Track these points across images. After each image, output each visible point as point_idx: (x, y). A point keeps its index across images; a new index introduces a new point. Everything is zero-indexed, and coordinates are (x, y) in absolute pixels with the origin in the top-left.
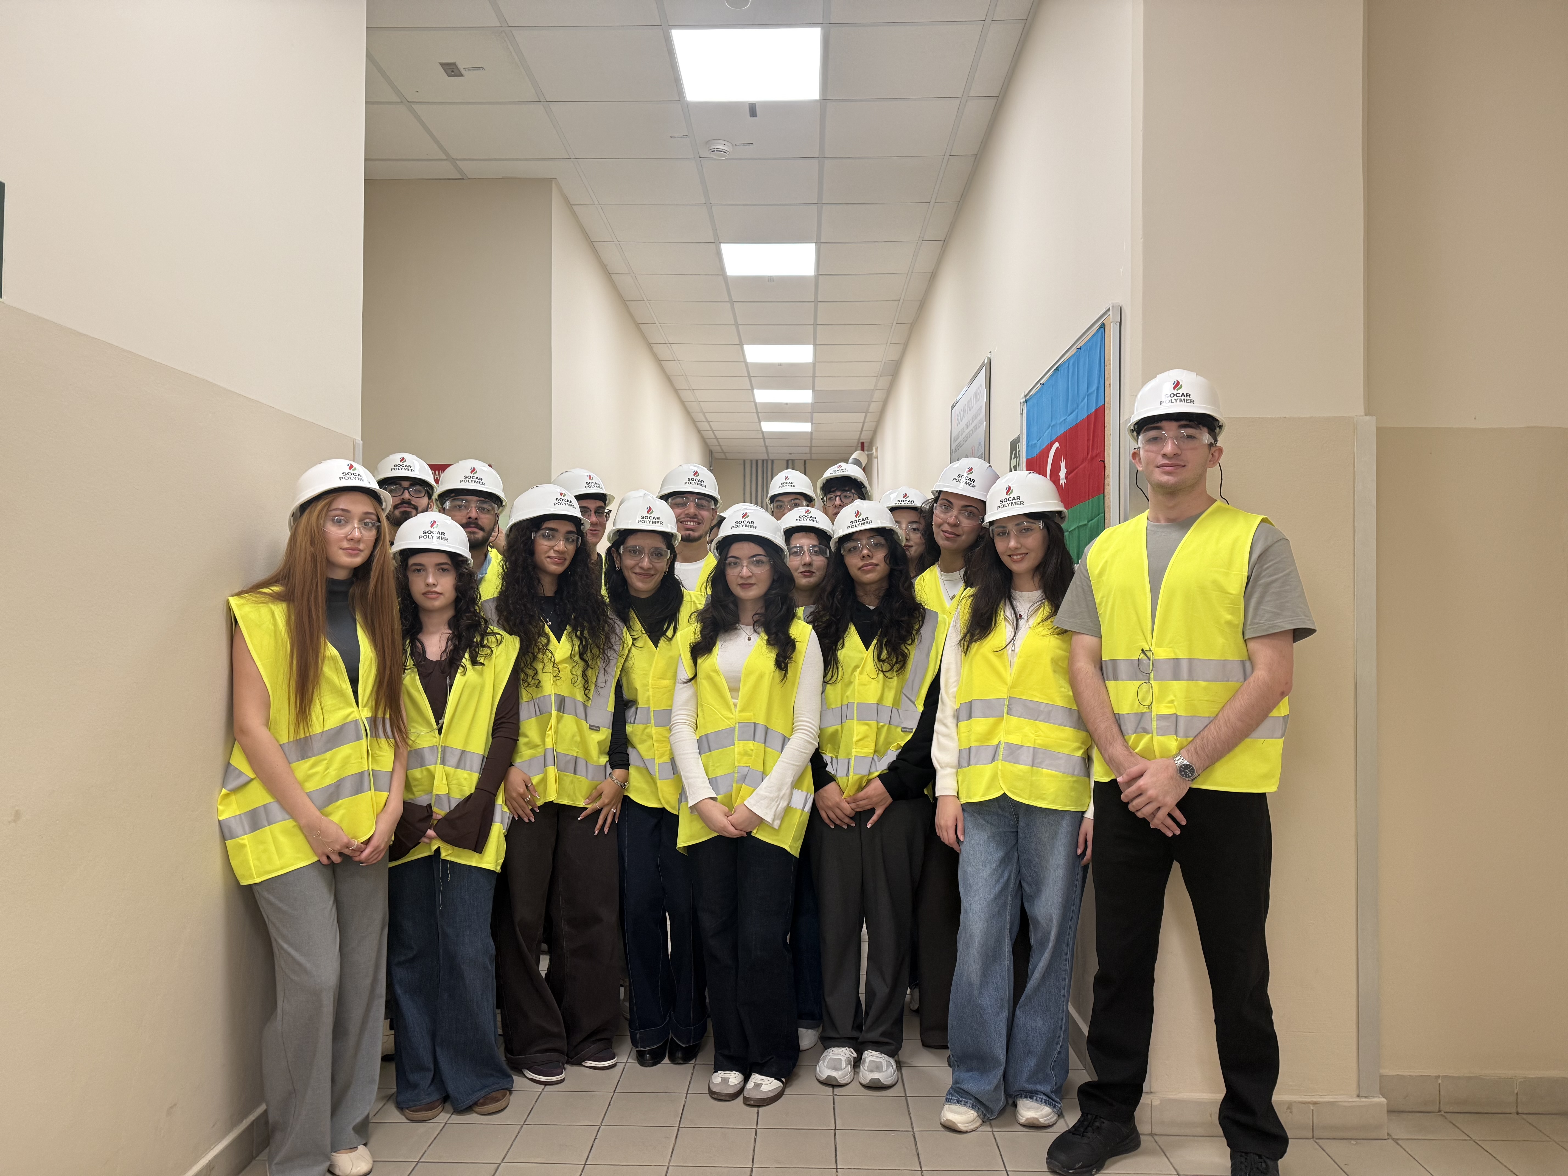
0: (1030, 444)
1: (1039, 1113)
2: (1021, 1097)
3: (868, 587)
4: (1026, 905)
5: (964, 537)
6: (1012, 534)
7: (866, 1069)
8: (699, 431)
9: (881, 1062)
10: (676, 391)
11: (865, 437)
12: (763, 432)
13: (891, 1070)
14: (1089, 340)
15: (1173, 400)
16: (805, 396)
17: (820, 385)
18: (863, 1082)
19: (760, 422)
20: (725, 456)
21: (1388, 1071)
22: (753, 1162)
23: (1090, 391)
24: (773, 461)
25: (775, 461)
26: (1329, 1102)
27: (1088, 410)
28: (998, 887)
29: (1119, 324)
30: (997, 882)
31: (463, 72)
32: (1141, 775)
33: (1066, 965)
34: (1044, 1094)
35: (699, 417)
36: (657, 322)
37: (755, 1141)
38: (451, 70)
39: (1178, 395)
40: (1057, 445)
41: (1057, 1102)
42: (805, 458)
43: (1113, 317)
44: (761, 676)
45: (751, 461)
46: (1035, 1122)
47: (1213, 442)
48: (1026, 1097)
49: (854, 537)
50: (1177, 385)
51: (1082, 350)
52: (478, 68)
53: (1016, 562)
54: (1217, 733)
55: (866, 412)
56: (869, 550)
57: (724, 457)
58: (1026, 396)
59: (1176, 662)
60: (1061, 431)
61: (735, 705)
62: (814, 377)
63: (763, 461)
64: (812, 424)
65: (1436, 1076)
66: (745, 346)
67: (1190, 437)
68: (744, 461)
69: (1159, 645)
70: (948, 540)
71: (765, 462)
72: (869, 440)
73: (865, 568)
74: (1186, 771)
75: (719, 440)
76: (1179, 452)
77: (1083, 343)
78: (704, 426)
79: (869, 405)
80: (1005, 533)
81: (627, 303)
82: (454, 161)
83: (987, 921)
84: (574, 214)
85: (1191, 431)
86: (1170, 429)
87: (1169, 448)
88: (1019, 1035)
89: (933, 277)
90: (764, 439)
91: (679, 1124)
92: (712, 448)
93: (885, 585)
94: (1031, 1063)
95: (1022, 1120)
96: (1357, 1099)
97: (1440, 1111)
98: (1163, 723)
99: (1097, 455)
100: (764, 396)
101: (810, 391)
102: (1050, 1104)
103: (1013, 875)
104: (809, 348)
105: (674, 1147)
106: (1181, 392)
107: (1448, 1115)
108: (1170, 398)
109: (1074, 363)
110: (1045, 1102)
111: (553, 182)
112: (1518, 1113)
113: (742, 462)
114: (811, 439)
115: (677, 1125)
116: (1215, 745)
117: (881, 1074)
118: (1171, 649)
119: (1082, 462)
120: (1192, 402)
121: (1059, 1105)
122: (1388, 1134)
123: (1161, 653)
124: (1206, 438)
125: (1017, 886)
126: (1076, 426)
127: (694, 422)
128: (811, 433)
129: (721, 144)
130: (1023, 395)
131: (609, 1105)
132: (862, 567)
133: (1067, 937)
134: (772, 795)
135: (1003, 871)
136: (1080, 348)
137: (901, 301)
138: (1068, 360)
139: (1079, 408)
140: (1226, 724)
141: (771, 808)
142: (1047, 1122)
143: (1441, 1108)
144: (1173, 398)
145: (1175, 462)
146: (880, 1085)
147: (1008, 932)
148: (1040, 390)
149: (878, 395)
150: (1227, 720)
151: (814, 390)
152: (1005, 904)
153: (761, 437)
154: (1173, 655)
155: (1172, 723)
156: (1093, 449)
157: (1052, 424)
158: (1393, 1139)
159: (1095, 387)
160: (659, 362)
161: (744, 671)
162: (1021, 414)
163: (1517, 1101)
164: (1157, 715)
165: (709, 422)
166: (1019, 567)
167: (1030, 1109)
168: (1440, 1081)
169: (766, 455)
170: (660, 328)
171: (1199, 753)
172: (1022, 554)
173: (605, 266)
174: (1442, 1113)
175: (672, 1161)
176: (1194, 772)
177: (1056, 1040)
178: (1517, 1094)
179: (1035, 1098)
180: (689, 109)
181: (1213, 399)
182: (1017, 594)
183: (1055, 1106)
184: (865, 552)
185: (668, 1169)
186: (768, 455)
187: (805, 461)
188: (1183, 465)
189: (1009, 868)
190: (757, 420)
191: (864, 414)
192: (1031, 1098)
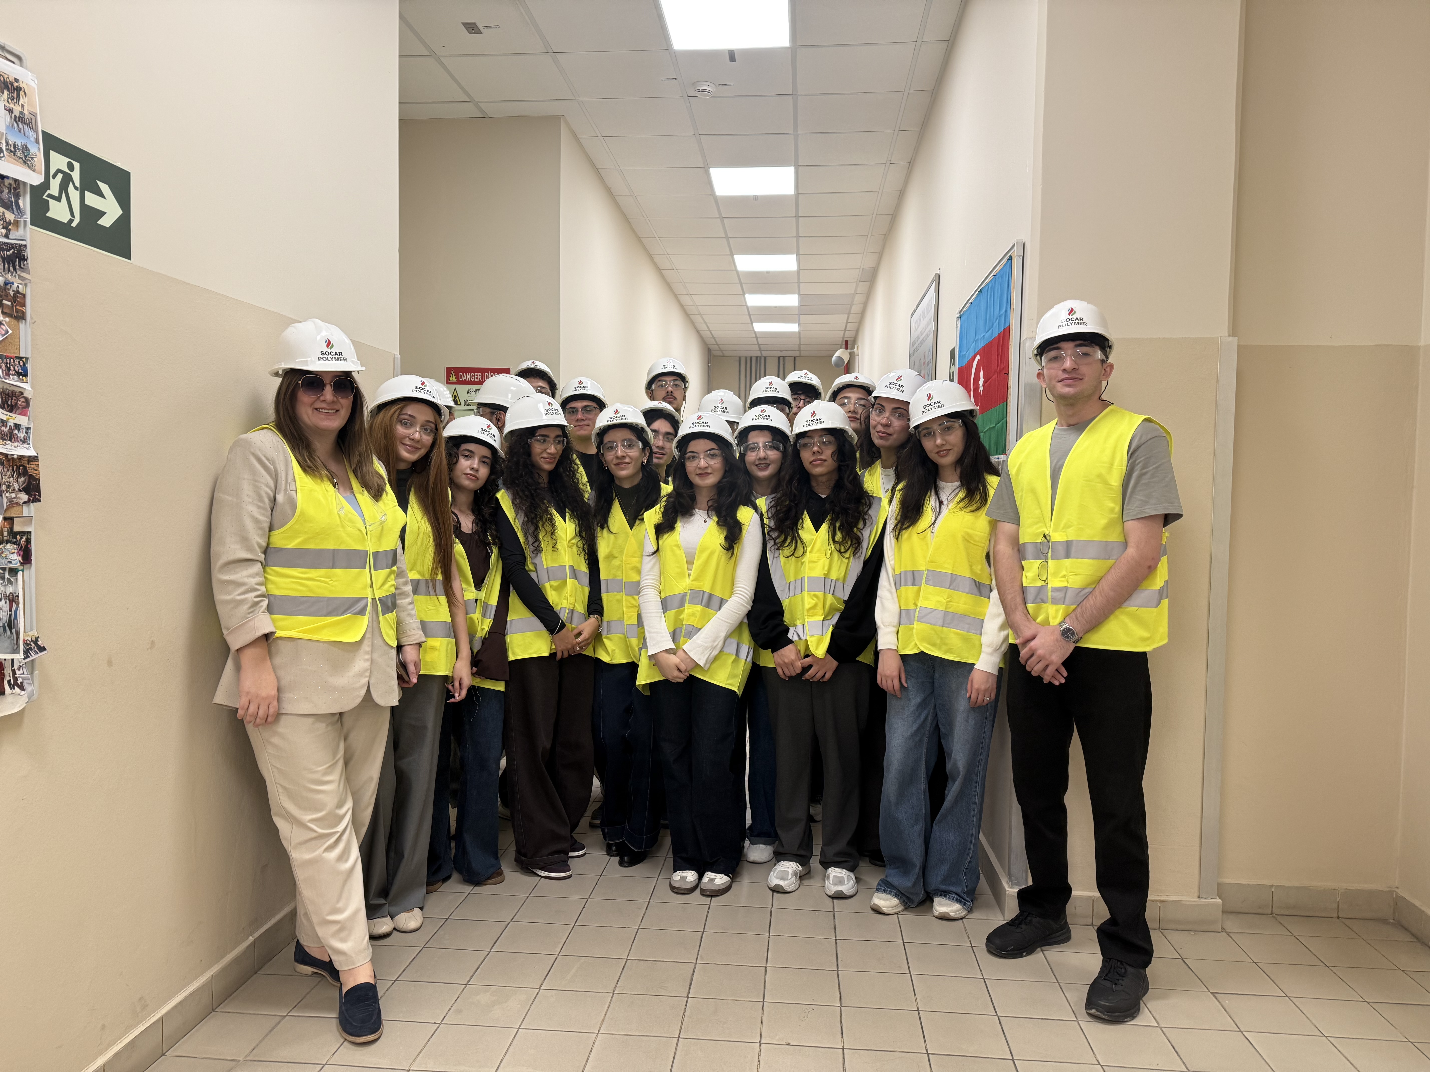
0: (962, 354)
1: (949, 909)
2: (937, 895)
3: (820, 479)
4: (943, 742)
5: (895, 436)
6: (937, 434)
7: (831, 883)
8: (698, 332)
9: (843, 877)
10: (676, 296)
11: (849, 335)
12: (755, 332)
13: (852, 883)
14: (1002, 269)
15: (1069, 324)
16: (791, 300)
17: (805, 290)
18: (829, 894)
19: (752, 323)
20: (723, 353)
21: (1229, 879)
22: (704, 928)
23: (1001, 314)
24: (765, 358)
25: (767, 358)
26: (1173, 901)
27: (998, 329)
28: (915, 727)
29: (1022, 257)
30: (914, 722)
31: (482, 29)
32: (1033, 638)
33: (975, 791)
34: (956, 894)
35: (698, 319)
36: (656, 236)
37: (708, 914)
38: (472, 28)
39: (1073, 319)
40: (978, 357)
41: (967, 901)
42: (795, 355)
43: (1016, 253)
44: (712, 553)
45: (746, 358)
46: (947, 916)
47: (1105, 358)
48: (941, 895)
49: (808, 434)
50: (1071, 311)
51: (997, 276)
52: (495, 27)
53: (943, 456)
54: (1094, 602)
55: (849, 314)
56: (819, 447)
57: (721, 355)
58: (960, 312)
59: (1068, 544)
60: (981, 345)
61: (689, 575)
62: (799, 283)
63: (757, 357)
64: (799, 325)
65: (1270, 886)
66: (736, 257)
67: (1085, 354)
68: (740, 357)
69: (1055, 530)
70: (881, 439)
71: (759, 358)
72: (853, 339)
73: (814, 463)
74: (1067, 633)
75: (716, 339)
76: (1076, 367)
77: (998, 271)
78: (703, 327)
79: (851, 308)
80: (931, 433)
81: (630, 220)
82: (476, 103)
83: (904, 754)
84: (581, 146)
85: (1085, 349)
86: (1068, 347)
87: (1068, 364)
88: (934, 846)
89: (901, 195)
90: (757, 338)
91: (650, 899)
92: (710, 346)
93: (835, 477)
94: (945, 868)
95: (936, 914)
96: (1198, 900)
97: (1272, 913)
98: (1056, 594)
99: (1003, 368)
100: (754, 300)
101: (796, 296)
102: (960, 902)
103: (930, 717)
104: (794, 257)
105: (644, 915)
106: (1075, 316)
107: (1278, 917)
108: (1066, 323)
109: (991, 287)
110: (956, 900)
111: (562, 121)
112: (1338, 918)
113: (738, 359)
114: (800, 338)
115: (648, 900)
116: (1092, 611)
117: (844, 887)
118: (1065, 533)
119: (994, 374)
120: (1085, 324)
121: (969, 904)
122: (1223, 928)
123: (1057, 537)
124: (1099, 355)
125: (934, 726)
126: (991, 342)
127: (693, 323)
128: (799, 333)
129: (706, 85)
130: (958, 311)
131: (596, 884)
132: (812, 461)
133: (977, 769)
134: (706, 645)
135: (920, 714)
136: (996, 275)
137: (874, 216)
138: (988, 284)
139: (994, 326)
140: (1101, 594)
141: (705, 655)
142: (956, 916)
143: (1273, 912)
144: (1068, 322)
145: (1073, 376)
146: (843, 896)
147: (923, 762)
148: (969, 307)
149: (859, 298)
150: (1101, 591)
151: (799, 295)
152: (921, 741)
153: (754, 336)
154: (1066, 538)
155: (1061, 594)
156: (1001, 363)
157: (976, 338)
158: (1226, 932)
159: (1004, 311)
160: (659, 271)
161: (698, 548)
162: (957, 327)
163: (1338, 907)
164: (1052, 587)
165: (706, 323)
166: (947, 460)
167: (942, 905)
168: (1273, 890)
169: (759, 352)
170: (659, 241)
171: (1079, 619)
172: (945, 450)
173: (609, 189)
174: (1274, 915)
175: (642, 925)
176: (1074, 634)
177: (967, 852)
178: (1339, 902)
179: (948, 896)
180: (677, 57)
181: (1104, 322)
182: (941, 484)
183: (965, 904)
184: (816, 449)
185: (638, 930)
186: (761, 353)
187: (795, 358)
188: (1081, 378)
189: (926, 712)
190: (750, 322)
191: (847, 315)
192: (945, 896)
